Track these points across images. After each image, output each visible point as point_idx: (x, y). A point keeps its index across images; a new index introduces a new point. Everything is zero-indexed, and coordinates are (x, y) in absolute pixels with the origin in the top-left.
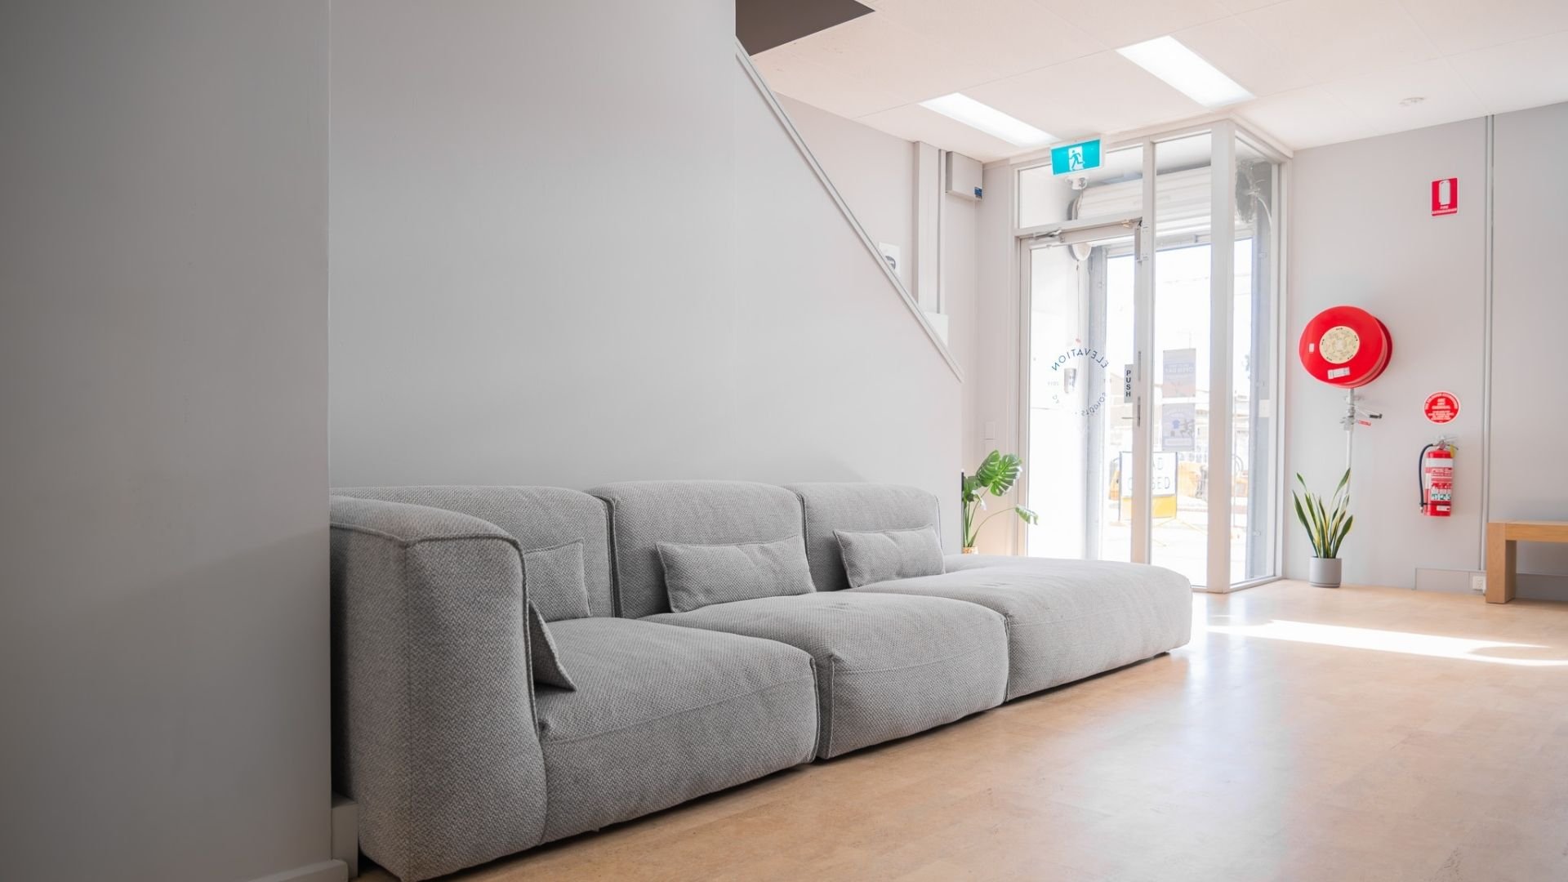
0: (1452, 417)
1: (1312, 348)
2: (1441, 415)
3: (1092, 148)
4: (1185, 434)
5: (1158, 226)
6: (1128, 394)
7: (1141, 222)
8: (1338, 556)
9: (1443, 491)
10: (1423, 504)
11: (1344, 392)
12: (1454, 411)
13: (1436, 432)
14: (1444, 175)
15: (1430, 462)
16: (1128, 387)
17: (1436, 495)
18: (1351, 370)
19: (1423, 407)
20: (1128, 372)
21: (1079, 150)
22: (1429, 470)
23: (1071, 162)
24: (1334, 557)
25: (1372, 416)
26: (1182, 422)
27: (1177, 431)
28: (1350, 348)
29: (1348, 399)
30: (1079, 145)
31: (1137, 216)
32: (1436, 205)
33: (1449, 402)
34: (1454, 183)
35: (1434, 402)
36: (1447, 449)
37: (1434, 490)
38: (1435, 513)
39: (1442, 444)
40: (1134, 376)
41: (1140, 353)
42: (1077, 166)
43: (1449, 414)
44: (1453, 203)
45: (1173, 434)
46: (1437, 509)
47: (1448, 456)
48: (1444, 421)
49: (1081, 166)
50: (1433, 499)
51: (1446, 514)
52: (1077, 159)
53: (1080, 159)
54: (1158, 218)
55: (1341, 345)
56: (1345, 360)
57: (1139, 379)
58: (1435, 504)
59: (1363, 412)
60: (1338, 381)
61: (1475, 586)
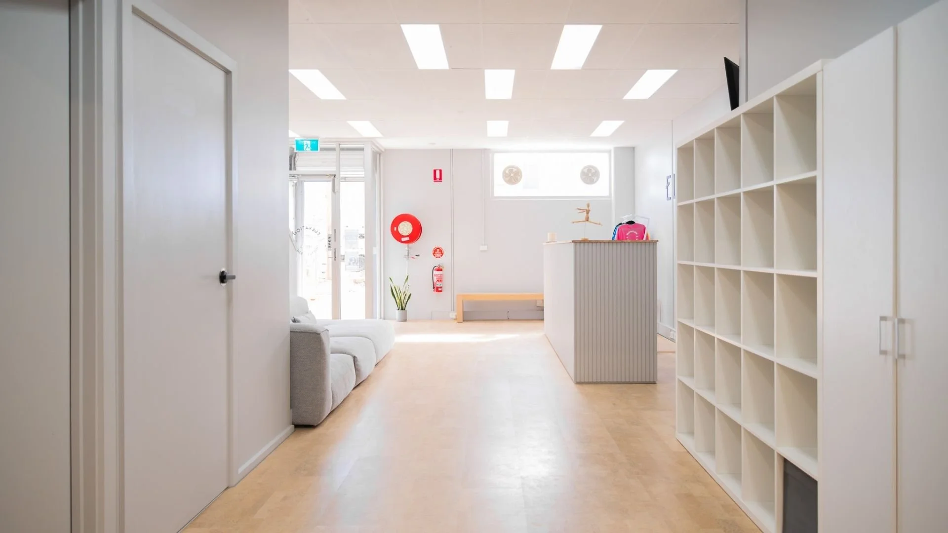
0: (442, 256)
1: (395, 229)
2: (438, 255)
3: (315, 142)
4: (355, 264)
5: (341, 173)
6: (329, 247)
7: (335, 176)
8: (406, 309)
9: (440, 283)
10: (434, 288)
11: (406, 245)
12: (442, 254)
13: (437, 262)
14: (438, 168)
15: (436, 273)
16: (329, 244)
17: (438, 285)
18: (410, 238)
19: (432, 252)
20: (329, 238)
21: (309, 143)
22: (436, 275)
23: (305, 147)
24: (404, 310)
25: (416, 256)
26: (353, 259)
27: (351, 263)
28: (409, 230)
29: (407, 248)
30: (309, 140)
31: (334, 173)
32: (435, 178)
33: (440, 250)
34: (441, 171)
35: (436, 250)
36: (441, 267)
37: (438, 283)
38: (437, 291)
39: (439, 266)
40: (332, 239)
41: (335, 230)
42: (307, 149)
43: (441, 254)
44: (441, 179)
45: (350, 264)
46: (438, 289)
47: (441, 270)
48: (439, 257)
49: (309, 149)
50: (437, 286)
51: (441, 291)
52: (307, 146)
53: (309, 146)
54: (341, 170)
55: (406, 228)
56: (407, 234)
57: (335, 241)
58: (438, 288)
59: (413, 254)
60: (405, 242)
61: (451, 317)
